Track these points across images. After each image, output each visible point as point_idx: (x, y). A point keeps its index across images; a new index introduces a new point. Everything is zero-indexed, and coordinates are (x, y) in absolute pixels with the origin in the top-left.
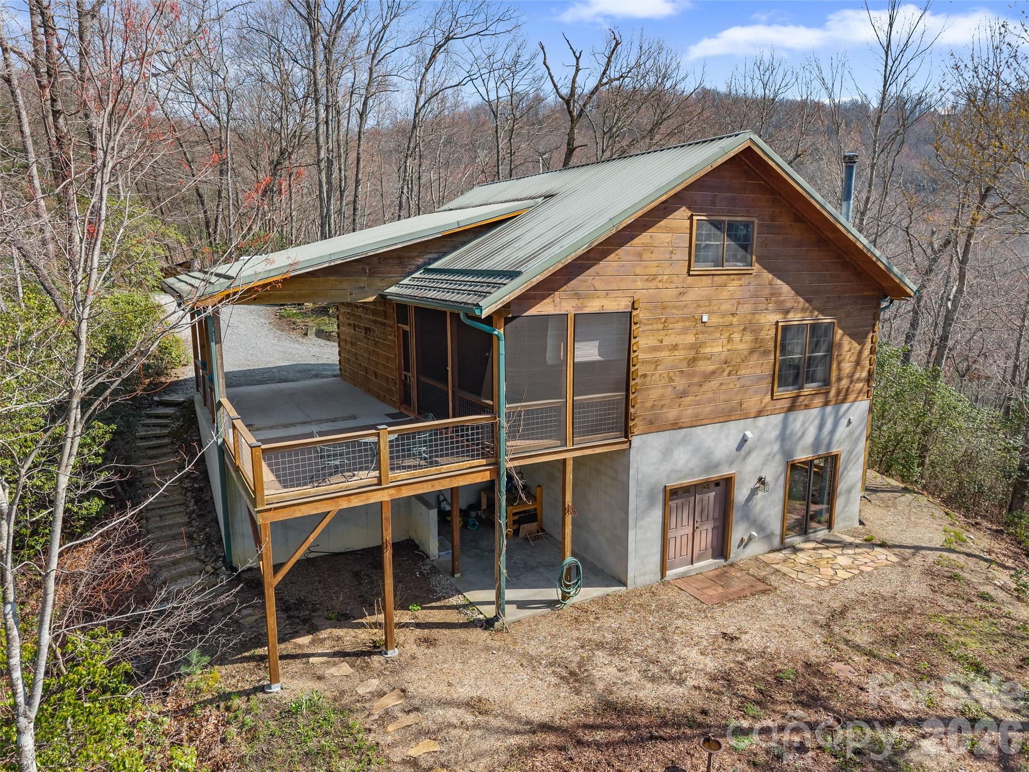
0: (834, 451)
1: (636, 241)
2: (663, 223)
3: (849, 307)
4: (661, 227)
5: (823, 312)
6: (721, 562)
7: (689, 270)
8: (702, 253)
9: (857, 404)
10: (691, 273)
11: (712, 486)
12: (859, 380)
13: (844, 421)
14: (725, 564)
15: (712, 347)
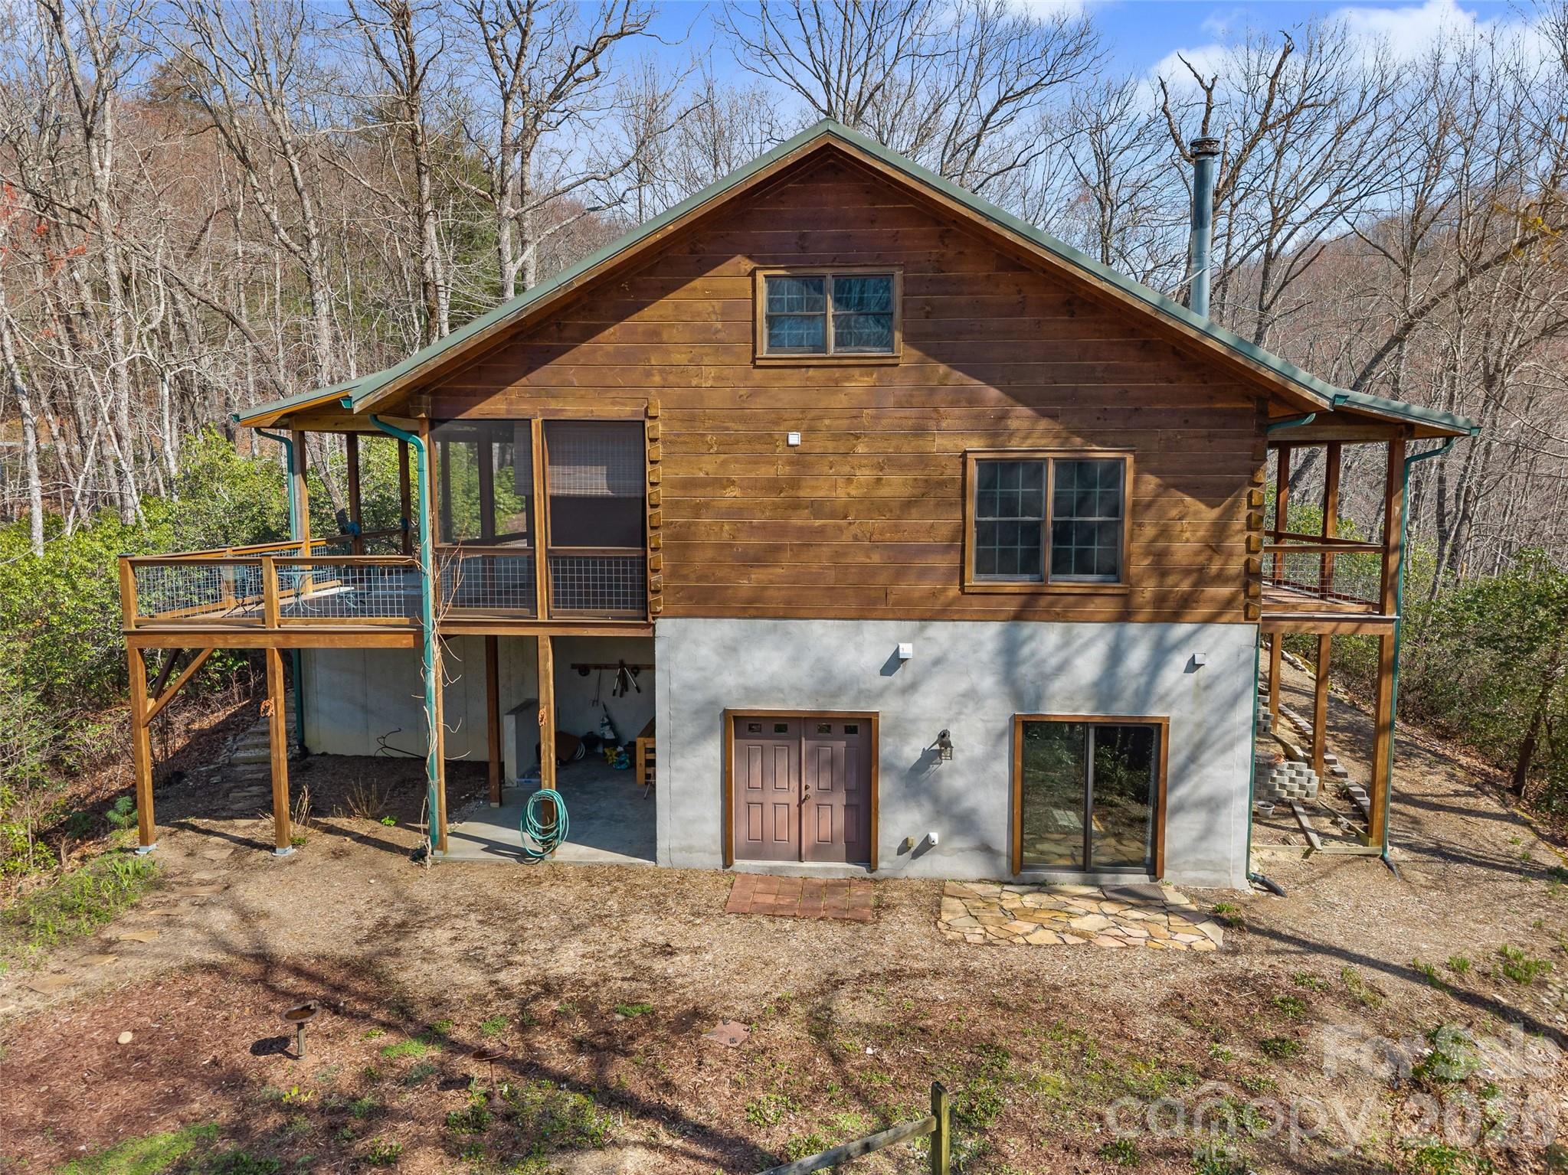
0: (1155, 712)
1: (647, 312)
2: (698, 283)
3: (1171, 432)
4: (694, 289)
5: (1091, 437)
6: (861, 870)
7: (754, 360)
8: (785, 331)
9: (1216, 629)
10: (758, 363)
11: (839, 729)
12: (1221, 579)
13: (1180, 660)
14: (868, 876)
15: (813, 488)
